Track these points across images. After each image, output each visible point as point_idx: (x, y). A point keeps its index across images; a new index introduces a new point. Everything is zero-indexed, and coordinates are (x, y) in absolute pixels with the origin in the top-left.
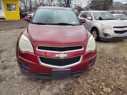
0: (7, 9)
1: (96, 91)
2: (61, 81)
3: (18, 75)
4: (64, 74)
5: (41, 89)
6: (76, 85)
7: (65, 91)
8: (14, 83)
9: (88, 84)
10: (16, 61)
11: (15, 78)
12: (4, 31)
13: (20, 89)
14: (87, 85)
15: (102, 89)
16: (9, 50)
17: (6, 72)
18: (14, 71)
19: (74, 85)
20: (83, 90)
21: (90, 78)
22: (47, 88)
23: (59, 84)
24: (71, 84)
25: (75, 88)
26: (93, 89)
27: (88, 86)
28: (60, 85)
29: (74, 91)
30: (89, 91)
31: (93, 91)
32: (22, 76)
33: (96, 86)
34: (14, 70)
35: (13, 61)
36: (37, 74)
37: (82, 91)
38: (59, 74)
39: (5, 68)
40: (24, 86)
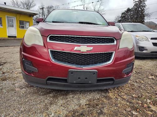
0: (20, 26)
1: (138, 110)
2: (82, 95)
3: (20, 88)
4: (86, 78)
5: (51, 104)
6: (105, 101)
7: (88, 107)
8: (12, 96)
9: (124, 100)
10: (20, 73)
11: (15, 90)
12: (13, 47)
13: (20, 103)
14: (123, 102)
15: (149, 107)
16: (14, 62)
17: (4, 84)
18: (15, 84)
19: (102, 101)
20: (118, 108)
21: (125, 94)
22: (60, 103)
23: (79, 99)
24: (96, 100)
25: (105, 104)
26: (133, 106)
27: (125, 103)
28: (81, 100)
29: (103, 108)
30: (127, 109)
31: (134, 110)
32: (26, 89)
33: (137, 103)
34: (16, 82)
35: (16, 73)
36: (47, 78)
37: (116, 108)
38: (79, 78)
39: (4, 80)
40: (26, 100)
